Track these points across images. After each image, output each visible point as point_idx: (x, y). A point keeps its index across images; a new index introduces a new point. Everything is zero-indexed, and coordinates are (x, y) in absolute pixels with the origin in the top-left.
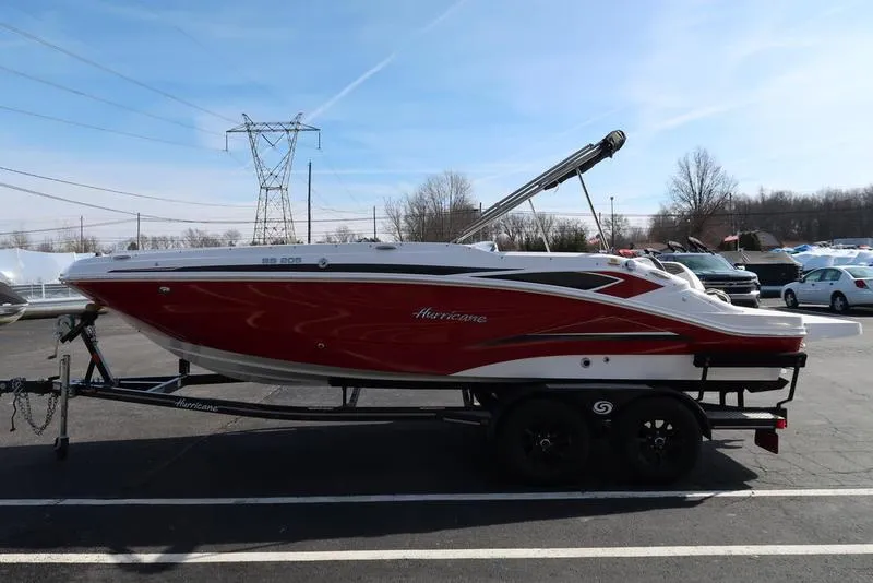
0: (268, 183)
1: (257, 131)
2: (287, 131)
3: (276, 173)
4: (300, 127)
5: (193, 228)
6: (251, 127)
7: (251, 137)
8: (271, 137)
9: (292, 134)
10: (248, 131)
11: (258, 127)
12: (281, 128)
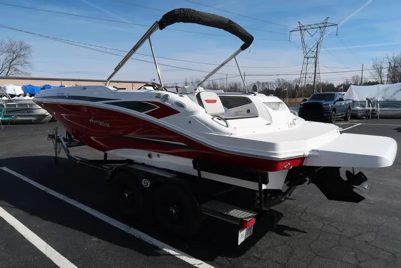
0: (308, 55)
1: (305, 29)
2: (320, 27)
3: (312, 50)
4: (327, 25)
5: (280, 78)
6: (302, 28)
7: (301, 33)
8: (312, 31)
9: (322, 29)
10: (300, 30)
11: (305, 27)
12: (317, 26)
